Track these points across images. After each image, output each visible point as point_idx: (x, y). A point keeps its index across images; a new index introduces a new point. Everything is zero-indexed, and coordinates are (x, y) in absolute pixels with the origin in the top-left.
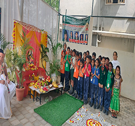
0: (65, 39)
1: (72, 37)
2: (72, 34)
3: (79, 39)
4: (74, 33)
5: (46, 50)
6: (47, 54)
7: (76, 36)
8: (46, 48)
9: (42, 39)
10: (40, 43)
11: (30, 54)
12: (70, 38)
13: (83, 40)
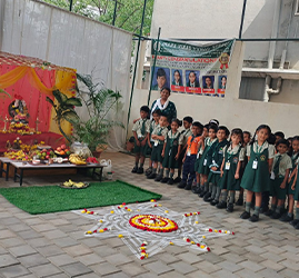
0: (160, 85)
1: (180, 81)
2: (180, 76)
3: (201, 86)
4: (183, 74)
6: (76, 109)
7: (192, 79)
8: (73, 98)
9: (58, 83)
10: (51, 89)
11: (15, 105)
12: (174, 83)
13: (212, 87)
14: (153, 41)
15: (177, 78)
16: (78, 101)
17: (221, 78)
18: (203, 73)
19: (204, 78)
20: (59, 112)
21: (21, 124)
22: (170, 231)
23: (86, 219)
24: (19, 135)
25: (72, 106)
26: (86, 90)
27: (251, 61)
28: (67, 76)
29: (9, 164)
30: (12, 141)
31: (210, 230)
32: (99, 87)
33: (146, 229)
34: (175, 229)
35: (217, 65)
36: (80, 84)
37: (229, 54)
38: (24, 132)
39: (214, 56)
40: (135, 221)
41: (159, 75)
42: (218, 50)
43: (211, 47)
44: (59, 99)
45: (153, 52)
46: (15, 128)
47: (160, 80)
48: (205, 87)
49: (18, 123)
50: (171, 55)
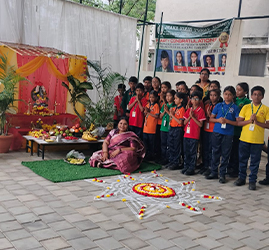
1: (182, 61)
3: (202, 65)
4: (186, 55)
7: (194, 59)
8: (85, 83)
9: (71, 69)
10: (66, 75)
11: (37, 91)
12: (176, 64)
13: (213, 66)
14: (157, 25)
15: (179, 59)
16: (90, 84)
17: (221, 56)
18: (204, 53)
19: (205, 57)
20: (73, 96)
21: (42, 107)
22: (168, 196)
23: (96, 186)
24: (41, 116)
25: (84, 90)
26: (96, 74)
27: (251, 39)
28: (78, 63)
29: (33, 141)
30: (35, 122)
31: (206, 197)
32: (107, 72)
33: (147, 195)
34: (173, 195)
35: (217, 44)
36: (91, 70)
37: (228, 32)
38: (45, 114)
39: (215, 36)
40: (138, 188)
41: (163, 57)
42: (218, 30)
43: (211, 27)
44: (73, 83)
45: (157, 35)
46: (37, 110)
47: (164, 62)
48: (206, 66)
49: (39, 106)
50: (173, 37)
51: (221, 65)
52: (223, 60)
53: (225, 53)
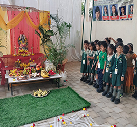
0: (97, 18)
3: (119, 14)
4: (109, 8)
5: (49, 34)
10: (38, 26)
12: (104, 15)
13: (125, 14)
17: (130, 6)
20: (43, 41)
28: (45, 16)
36: (53, 21)
38: (25, 55)
46: (20, 53)
48: (121, 15)
49: (22, 49)
51: (130, 13)
52: (131, 9)
53: (132, 3)
